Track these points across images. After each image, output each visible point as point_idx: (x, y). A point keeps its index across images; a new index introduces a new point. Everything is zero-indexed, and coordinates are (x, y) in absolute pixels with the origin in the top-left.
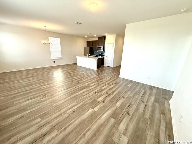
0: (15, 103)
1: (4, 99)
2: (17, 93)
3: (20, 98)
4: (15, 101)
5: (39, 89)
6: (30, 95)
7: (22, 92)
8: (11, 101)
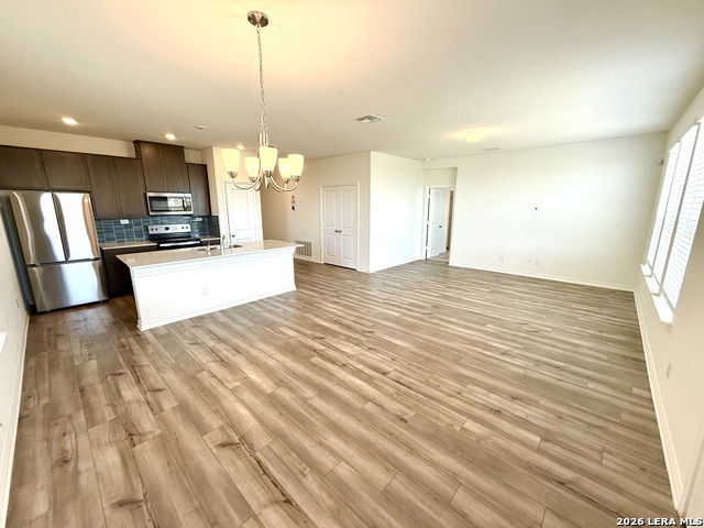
0: (606, 357)
1: (633, 385)
2: (588, 378)
3: (589, 359)
4: (604, 360)
5: (526, 349)
6: (562, 352)
7: (573, 373)
8: (613, 366)
